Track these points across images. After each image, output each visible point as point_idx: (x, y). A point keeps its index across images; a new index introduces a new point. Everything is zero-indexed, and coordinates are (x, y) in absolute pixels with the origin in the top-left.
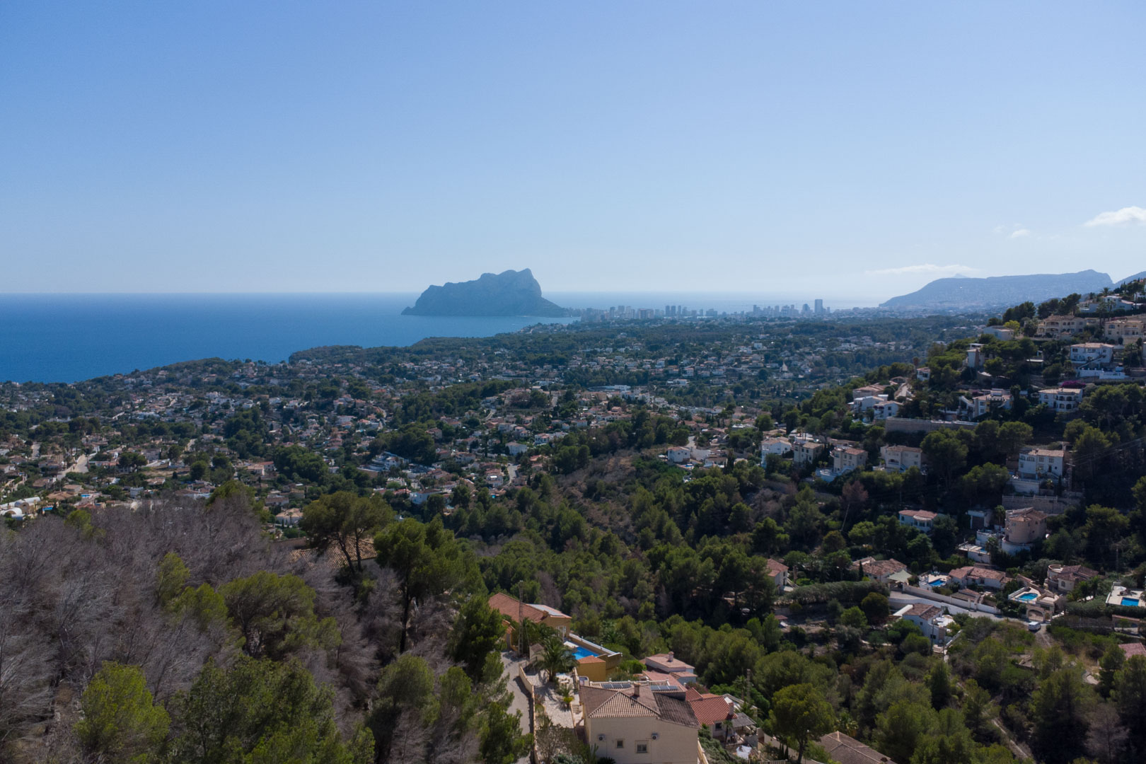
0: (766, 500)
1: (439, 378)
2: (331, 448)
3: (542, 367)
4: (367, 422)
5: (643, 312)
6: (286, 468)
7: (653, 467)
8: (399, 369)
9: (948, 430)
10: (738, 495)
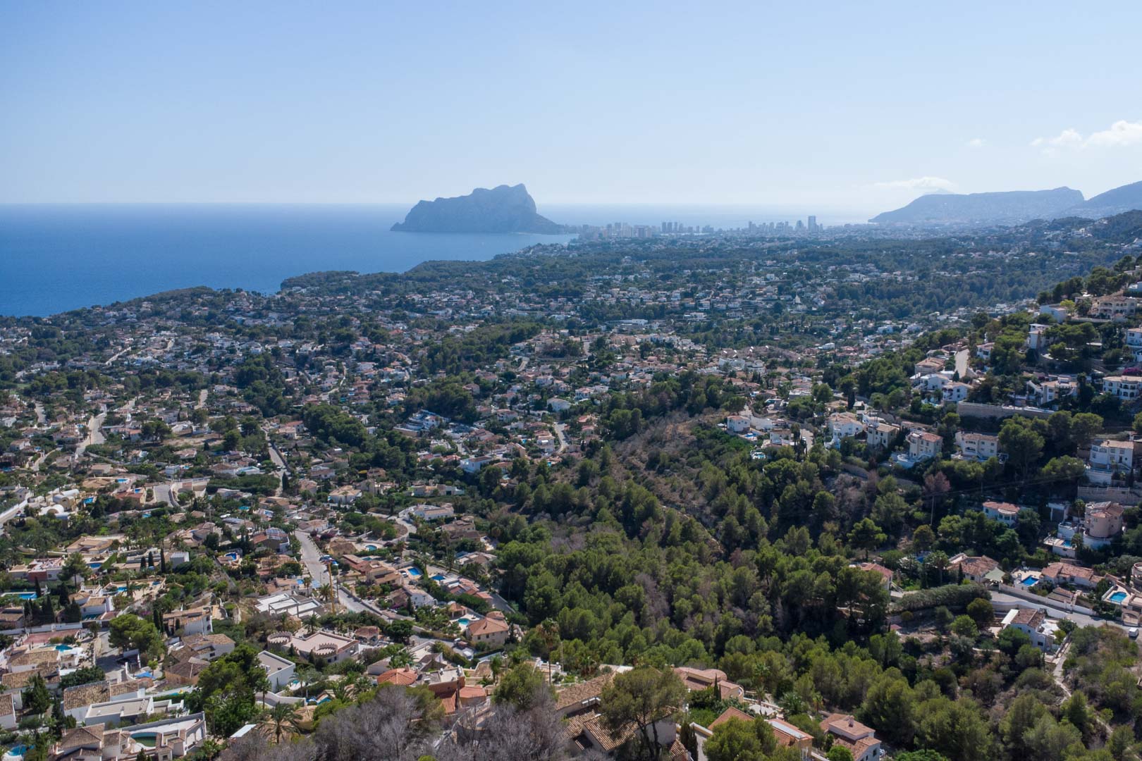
0: (847, 486)
1: (451, 311)
2: (359, 402)
3: (556, 299)
4: (393, 371)
5: (641, 230)
6: (320, 431)
7: (714, 437)
8: (407, 302)
9: (1021, 419)
10: (818, 482)
